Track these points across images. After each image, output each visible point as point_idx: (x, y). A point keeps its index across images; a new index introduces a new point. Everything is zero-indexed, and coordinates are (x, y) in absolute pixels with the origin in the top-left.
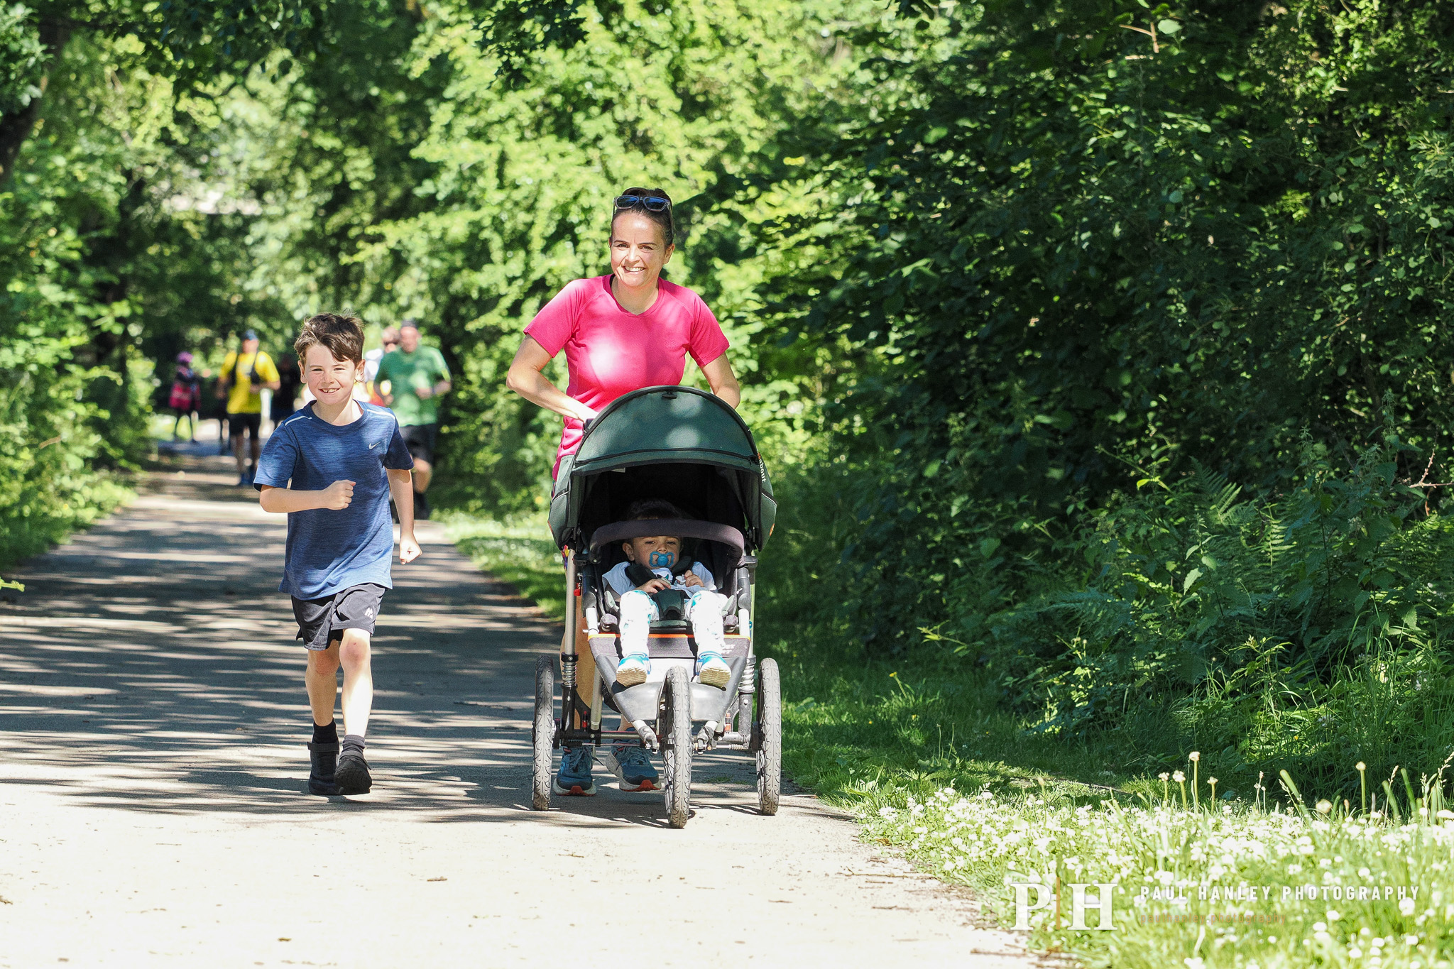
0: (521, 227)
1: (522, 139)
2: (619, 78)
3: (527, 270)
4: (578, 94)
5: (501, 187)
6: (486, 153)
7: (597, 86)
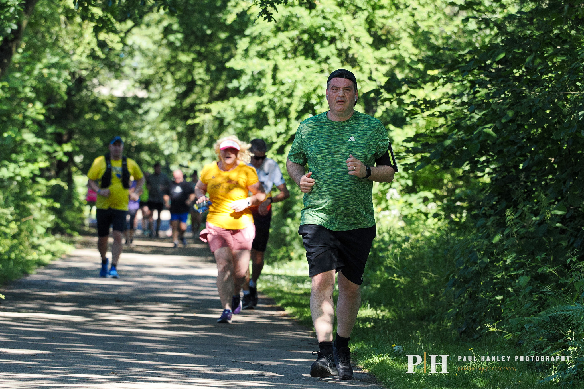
0: (285, 106)
1: (286, 58)
2: (339, 25)
3: (288, 129)
4: (317, 34)
5: (274, 84)
6: (266, 66)
7: (327, 30)
